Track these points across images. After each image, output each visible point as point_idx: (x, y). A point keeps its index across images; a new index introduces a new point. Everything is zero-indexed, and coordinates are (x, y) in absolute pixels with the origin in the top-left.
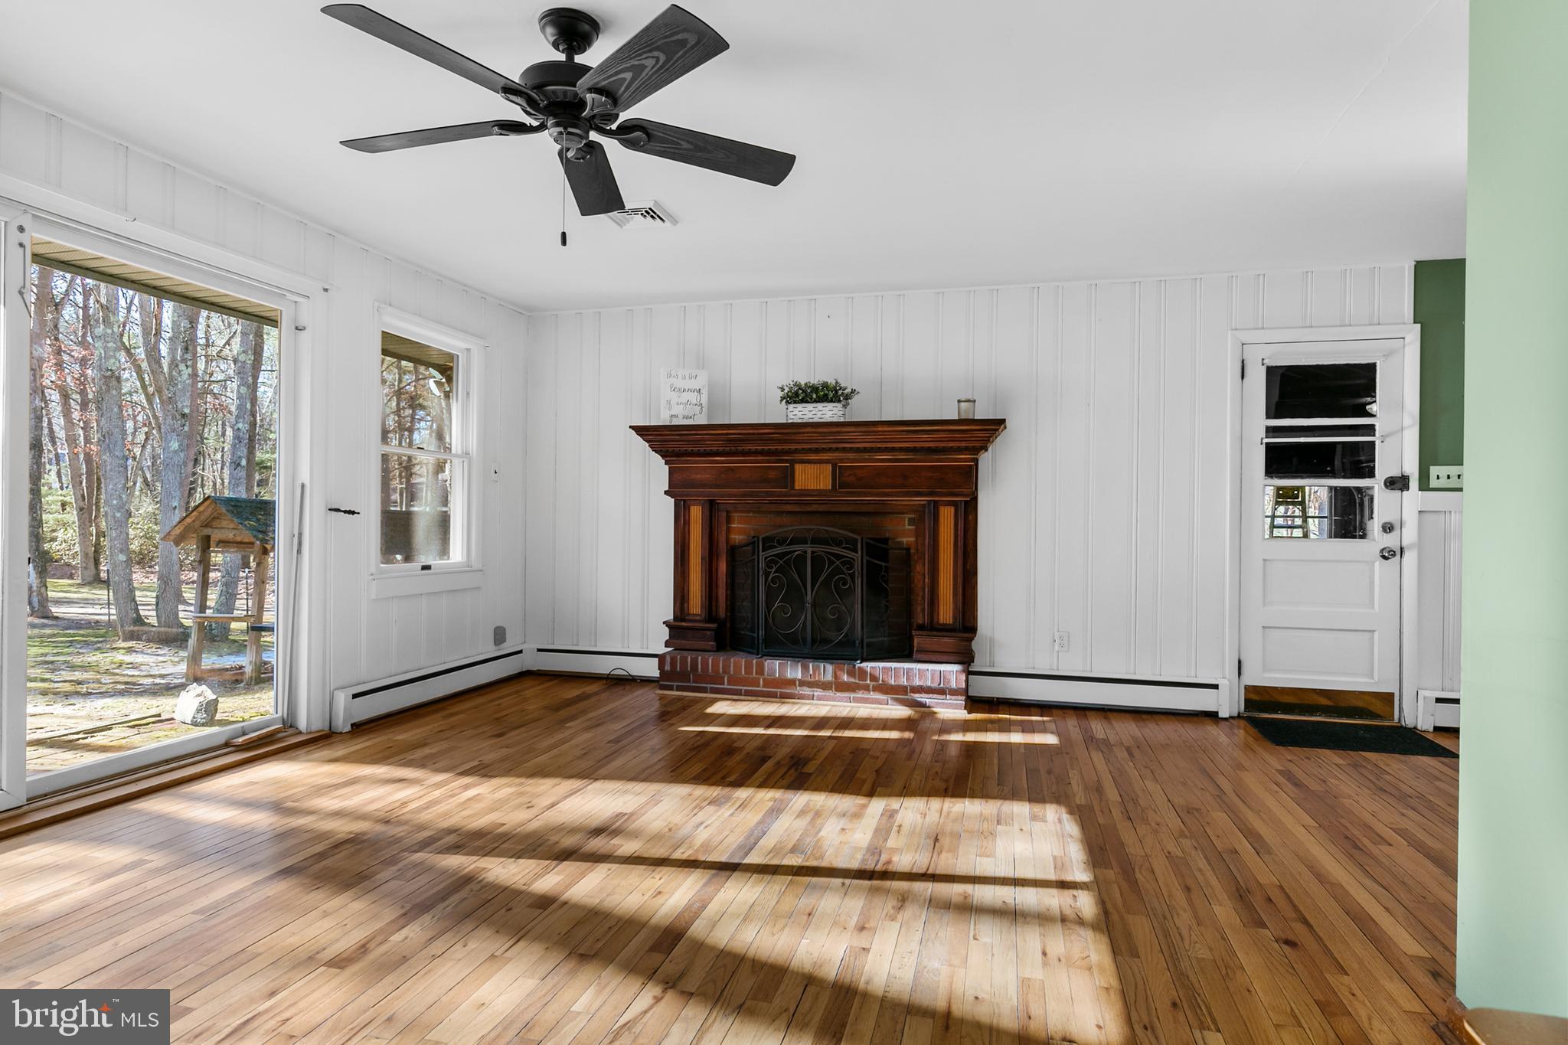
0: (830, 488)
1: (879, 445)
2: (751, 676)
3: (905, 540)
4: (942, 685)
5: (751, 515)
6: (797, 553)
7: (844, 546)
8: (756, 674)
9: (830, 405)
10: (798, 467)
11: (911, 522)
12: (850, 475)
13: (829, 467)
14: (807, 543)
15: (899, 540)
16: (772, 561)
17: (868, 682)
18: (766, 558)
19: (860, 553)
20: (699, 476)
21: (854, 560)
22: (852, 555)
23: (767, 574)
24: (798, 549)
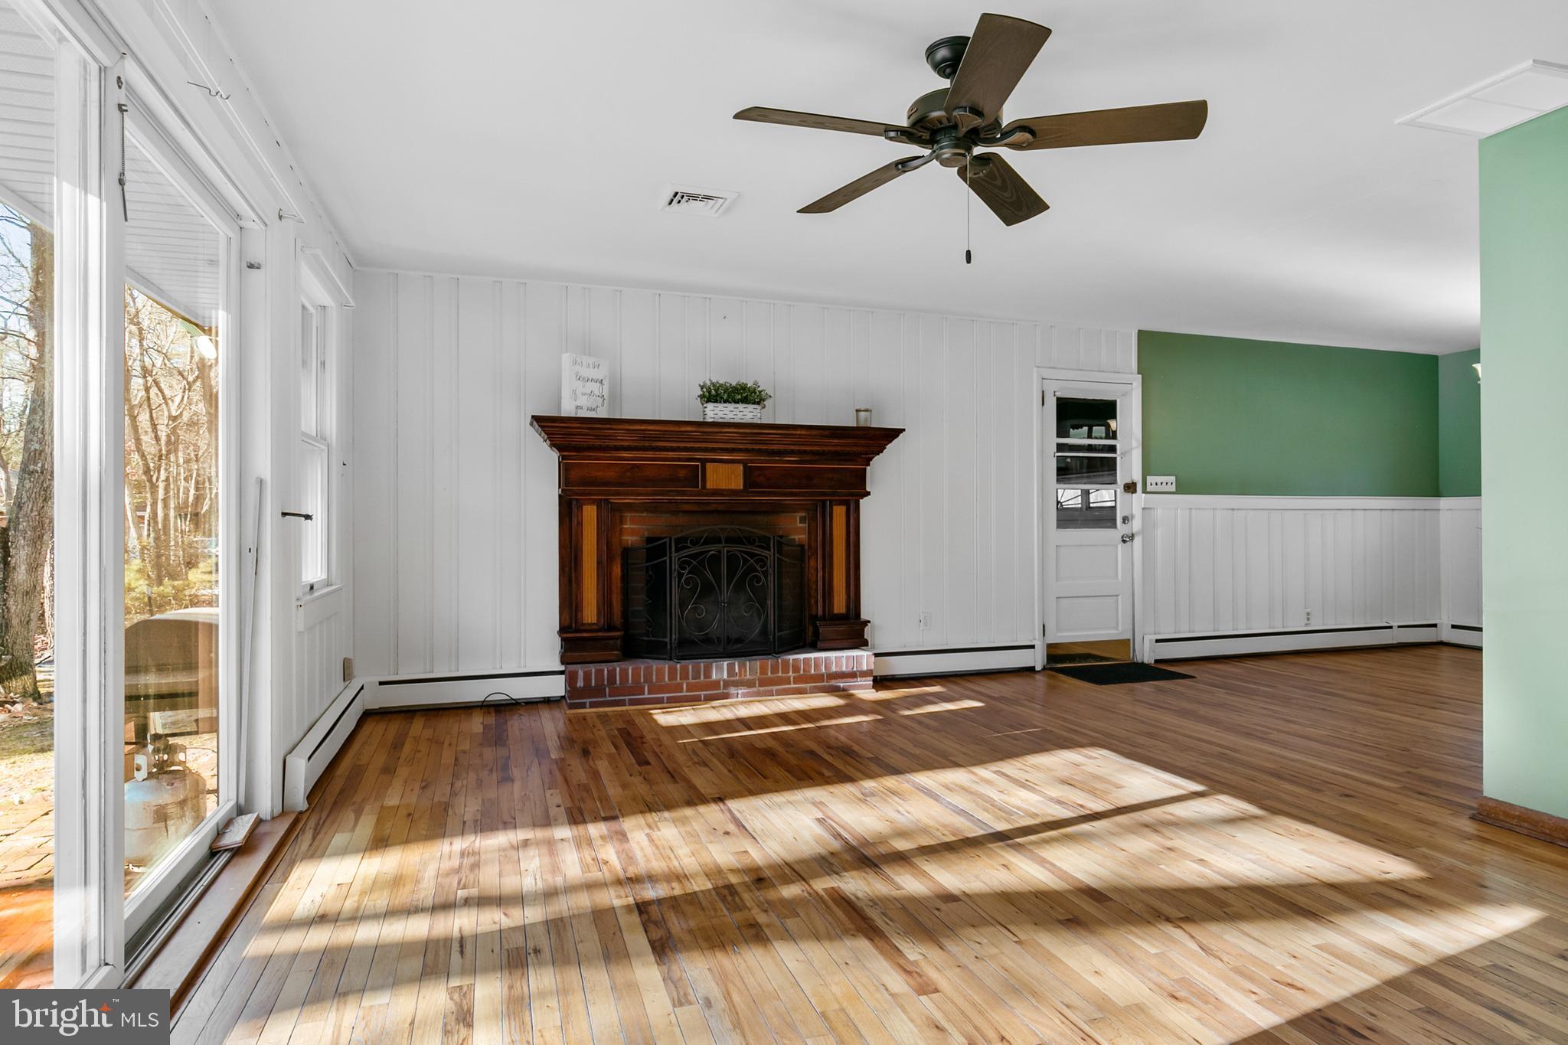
0: (742, 487)
1: (792, 447)
2: (674, 682)
3: (797, 537)
4: (855, 669)
5: (645, 514)
6: (712, 552)
7: (757, 544)
8: (680, 679)
9: (751, 407)
10: (709, 466)
11: (802, 520)
12: (760, 475)
13: (741, 467)
14: (721, 543)
15: (792, 537)
16: (684, 562)
17: (791, 673)
18: (679, 559)
19: (772, 551)
20: (600, 473)
21: (766, 557)
22: (765, 553)
23: (680, 576)
24: (712, 549)
